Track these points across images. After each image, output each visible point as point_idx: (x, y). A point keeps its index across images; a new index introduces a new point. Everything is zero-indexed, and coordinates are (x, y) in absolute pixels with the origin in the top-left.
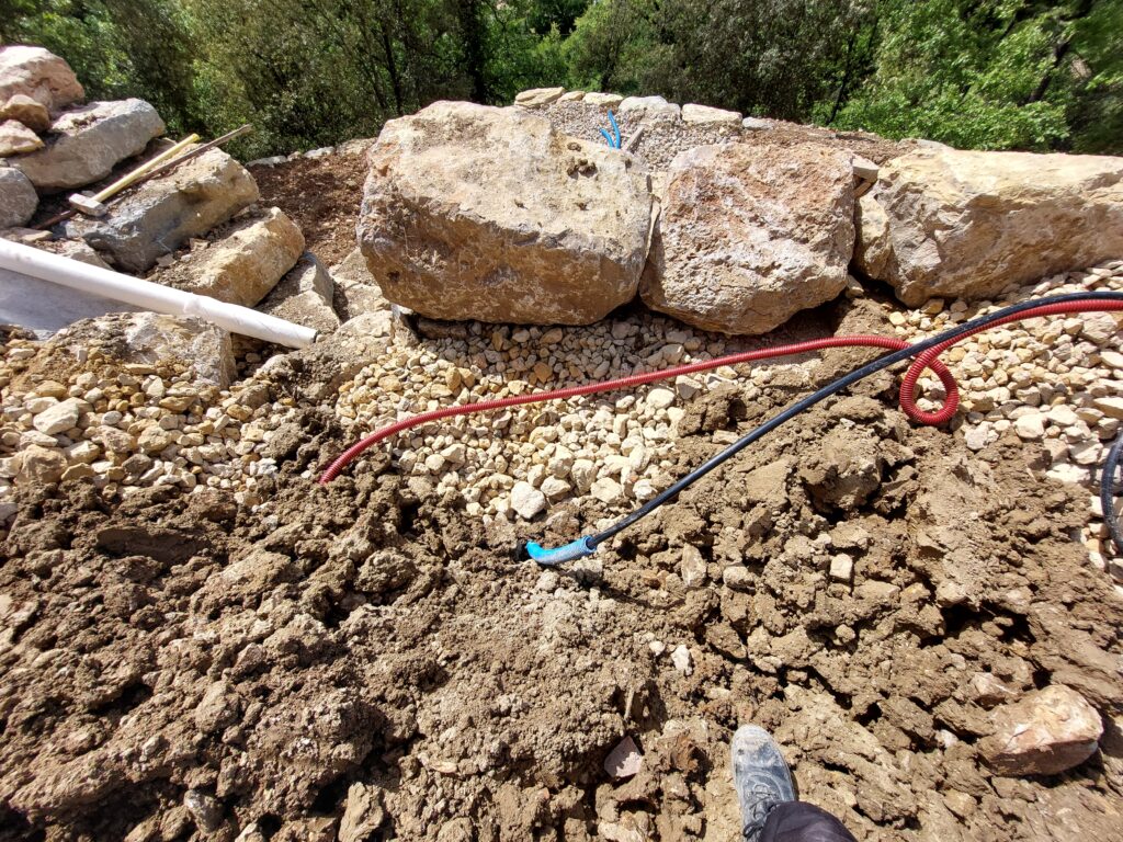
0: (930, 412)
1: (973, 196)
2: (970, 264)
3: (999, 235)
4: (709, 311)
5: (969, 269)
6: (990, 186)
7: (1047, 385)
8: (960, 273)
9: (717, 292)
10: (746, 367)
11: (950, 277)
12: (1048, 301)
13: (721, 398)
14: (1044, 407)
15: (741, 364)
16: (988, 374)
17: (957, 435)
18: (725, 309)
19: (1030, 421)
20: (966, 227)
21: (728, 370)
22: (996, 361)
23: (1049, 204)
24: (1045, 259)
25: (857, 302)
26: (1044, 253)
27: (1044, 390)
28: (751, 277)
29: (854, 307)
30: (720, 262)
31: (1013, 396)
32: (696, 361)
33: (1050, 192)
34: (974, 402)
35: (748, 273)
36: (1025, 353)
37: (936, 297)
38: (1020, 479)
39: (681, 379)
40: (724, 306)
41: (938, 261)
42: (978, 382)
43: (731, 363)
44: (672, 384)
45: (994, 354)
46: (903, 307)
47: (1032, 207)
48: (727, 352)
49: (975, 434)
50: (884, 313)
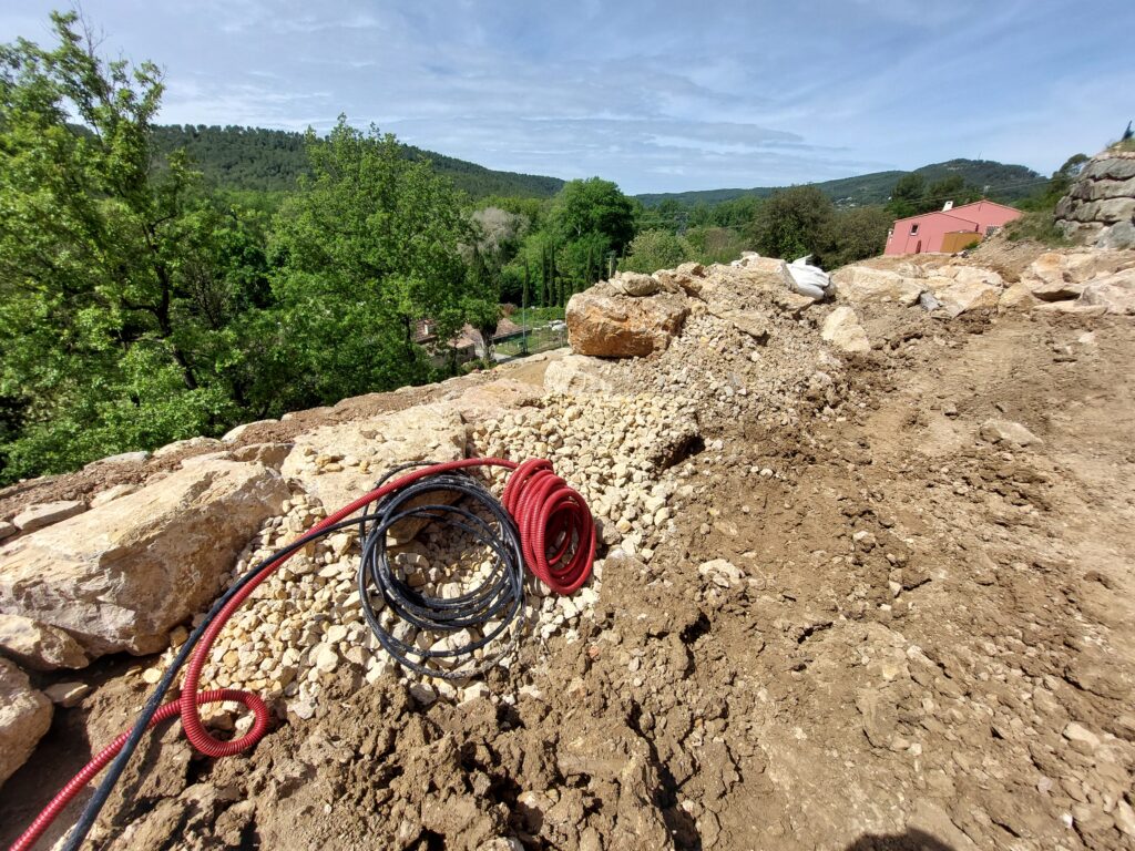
0: (253, 725)
1: (98, 559)
2: (166, 593)
3: (161, 565)
5: (170, 598)
6: (108, 543)
7: (309, 624)
8: (165, 604)
11: (161, 613)
12: (256, 572)
14: (324, 638)
16: (267, 652)
17: (292, 719)
19: (323, 657)
20: (123, 579)
22: (262, 639)
23: (172, 526)
24: (221, 548)
25: (87, 703)
26: (217, 546)
27: (310, 628)
29: (89, 710)
31: (300, 648)
33: (164, 519)
34: (279, 679)
36: (273, 618)
37: (172, 629)
41: (131, 613)
42: (267, 664)
45: (255, 636)
46: (151, 659)
47: (161, 535)
49: (299, 708)
50: (135, 682)
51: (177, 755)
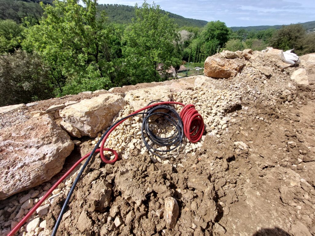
0: (114, 158)
1: (84, 113)
2: (97, 124)
3: (97, 117)
4: (31, 182)
5: (98, 125)
6: (87, 110)
7: (129, 137)
8: (97, 126)
9: (29, 175)
10: (62, 184)
11: (96, 128)
12: (117, 123)
13: (55, 206)
14: (131, 141)
15: (59, 185)
16: (118, 142)
17: (123, 159)
18: (37, 177)
19: (131, 146)
20: (89, 119)
21: (56, 191)
22: (118, 139)
23: (100, 108)
24: (110, 115)
25: (81, 145)
26: (109, 115)
27: (129, 138)
28: (39, 164)
29: (81, 147)
30: (22, 167)
31: (126, 143)
32: (41, 198)
33: (99, 106)
34: (121, 149)
35: (37, 163)
36: (120, 134)
37: (98, 133)
38: (136, 160)
39: (38, 210)
40: (36, 176)
41: (90, 127)
42: (118, 145)
43: (55, 188)
44: (36, 214)
45: (116, 138)
46: (93, 139)
47: (98, 110)
48: (52, 185)
49: (125, 156)
50: (90, 143)
51: (98, 161)
